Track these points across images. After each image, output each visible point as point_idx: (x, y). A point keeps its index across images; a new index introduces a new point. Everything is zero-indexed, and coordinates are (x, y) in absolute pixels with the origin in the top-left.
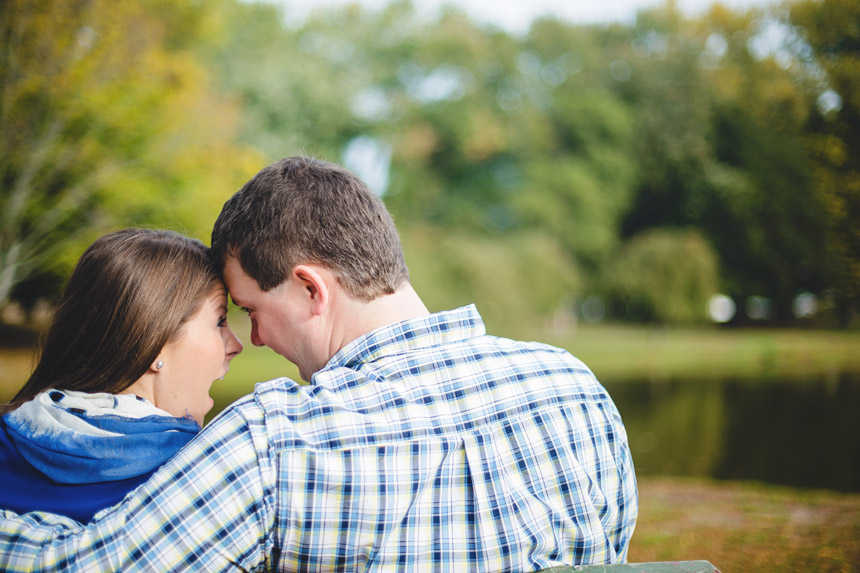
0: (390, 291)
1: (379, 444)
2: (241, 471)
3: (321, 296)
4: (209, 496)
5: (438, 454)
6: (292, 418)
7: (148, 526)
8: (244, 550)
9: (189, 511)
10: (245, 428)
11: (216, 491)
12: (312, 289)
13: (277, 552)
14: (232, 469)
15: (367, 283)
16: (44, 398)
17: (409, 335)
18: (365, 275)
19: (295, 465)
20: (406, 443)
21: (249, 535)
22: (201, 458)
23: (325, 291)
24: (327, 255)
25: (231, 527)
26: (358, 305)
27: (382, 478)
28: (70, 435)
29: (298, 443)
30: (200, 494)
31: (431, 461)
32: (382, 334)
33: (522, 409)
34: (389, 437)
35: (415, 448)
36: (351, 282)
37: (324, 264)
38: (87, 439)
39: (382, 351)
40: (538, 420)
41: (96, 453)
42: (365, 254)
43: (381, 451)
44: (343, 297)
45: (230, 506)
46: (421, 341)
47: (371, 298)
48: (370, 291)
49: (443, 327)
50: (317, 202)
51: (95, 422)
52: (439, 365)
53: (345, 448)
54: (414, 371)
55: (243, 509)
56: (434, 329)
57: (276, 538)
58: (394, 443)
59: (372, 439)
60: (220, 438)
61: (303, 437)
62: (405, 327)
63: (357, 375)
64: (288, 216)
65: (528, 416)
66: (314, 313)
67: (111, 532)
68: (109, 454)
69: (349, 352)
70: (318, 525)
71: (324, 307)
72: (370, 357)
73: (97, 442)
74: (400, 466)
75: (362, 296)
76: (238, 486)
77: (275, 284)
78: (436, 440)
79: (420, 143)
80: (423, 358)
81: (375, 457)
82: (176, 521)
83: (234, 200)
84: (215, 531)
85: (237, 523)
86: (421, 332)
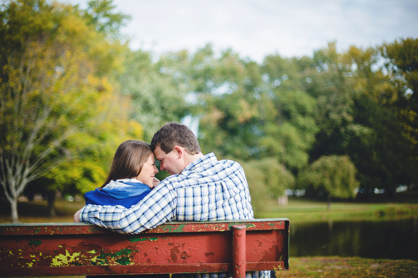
0: (197, 153)
1: (200, 185)
2: (166, 195)
3: (181, 153)
4: (159, 200)
5: (214, 187)
6: (179, 182)
7: (145, 208)
8: (167, 214)
9: (155, 204)
10: (166, 185)
11: (160, 199)
12: (179, 152)
13: (177, 215)
14: (164, 194)
15: (192, 151)
16: (112, 181)
17: (202, 161)
18: (192, 149)
19: (181, 192)
20: (206, 185)
21: (169, 210)
22: (156, 193)
23: (183, 152)
24: (182, 144)
25: (164, 208)
26: (190, 156)
27: (201, 193)
28: (120, 187)
29: (181, 187)
30: (157, 200)
31: (213, 188)
32: (195, 162)
33: (232, 174)
34: (202, 183)
35: (208, 186)
36: (189, 151)
37: (182, 146)
38: (125, 187)
39: (196, 166)
40: (236, 175)
41: (127, 191)
42: (191, 144)
43: (201, 187)
44: (186, 154)
45: (164, 203)
46: (205, 162)
47: (193, 155)
48: (193, 153)
49: (209, 157)
50: (180, 132)
51: (126, 183)
52: (210, 167)
53: (193, 186)
54: (205, 170)
55: (167, 203)
56: (207, 158)
57: (177, 211)
58: (203, 185)
59: (198, 184)
60: (160, 188)
61: (182, 185)
62: (200, 159)
63: (191, 172)
64: (173, 135)
65: (234, 175)
66: (180, 158)
67: (137, 209)
68: (130, 191)
69: (188, 167)
70: (188, 206)
71: (182, 156)
72: (193, 168)
73: (127, 188)
74: (205, 190)
75: (191, 154)
76: (165, 198)
77: (169, 152)
78: (214, 184)
79: (217, 115)
80: (206, 166)
81: (200, 188)
82: (152, 206)
83: (158, 133)
84: (161, 208)
85: (166, 207)
86: (204, 160)
